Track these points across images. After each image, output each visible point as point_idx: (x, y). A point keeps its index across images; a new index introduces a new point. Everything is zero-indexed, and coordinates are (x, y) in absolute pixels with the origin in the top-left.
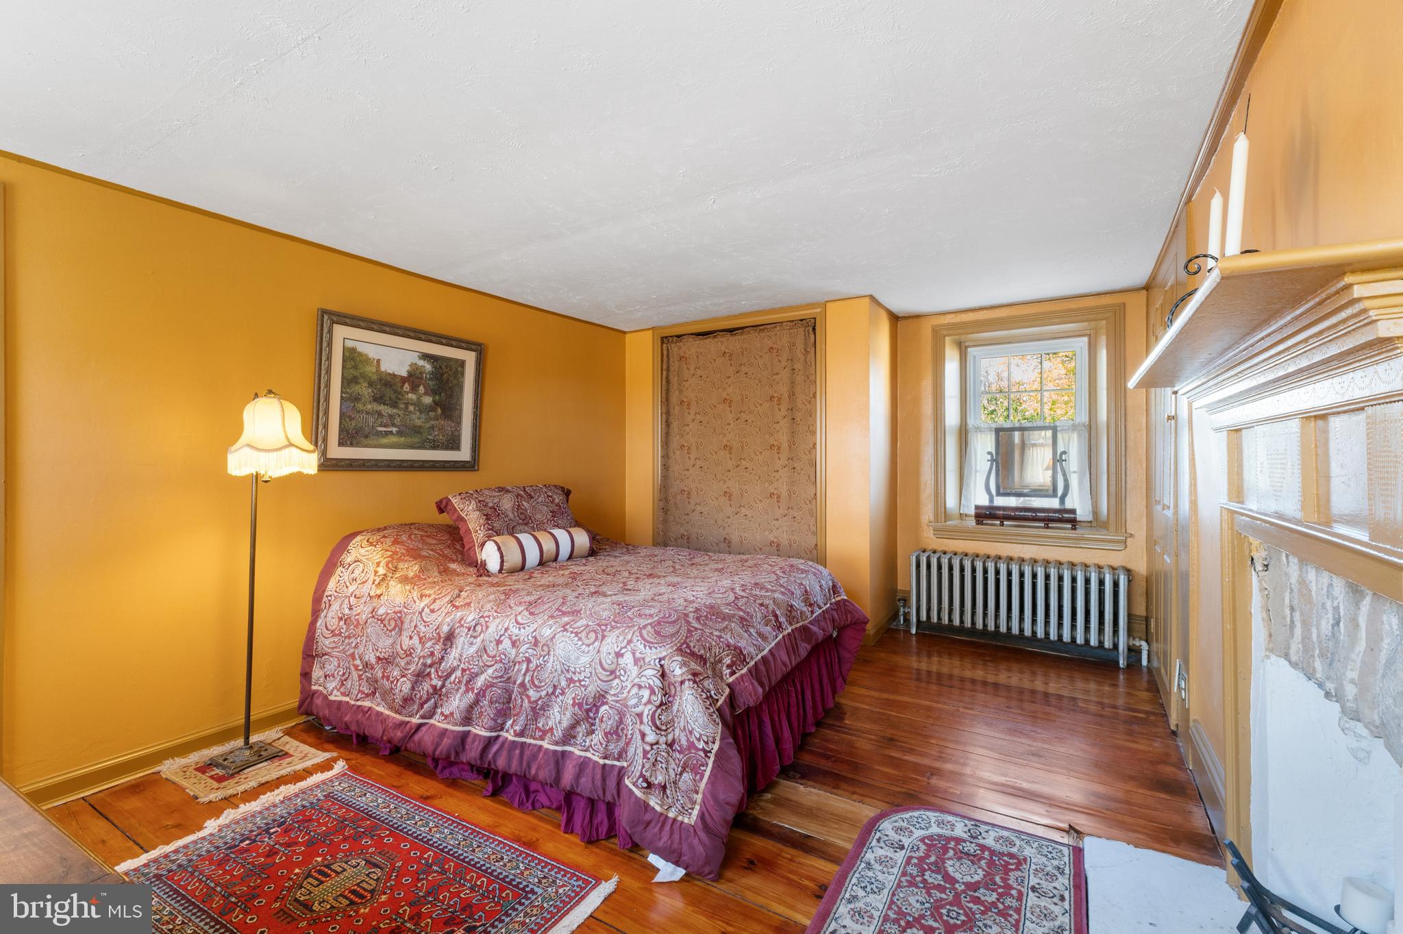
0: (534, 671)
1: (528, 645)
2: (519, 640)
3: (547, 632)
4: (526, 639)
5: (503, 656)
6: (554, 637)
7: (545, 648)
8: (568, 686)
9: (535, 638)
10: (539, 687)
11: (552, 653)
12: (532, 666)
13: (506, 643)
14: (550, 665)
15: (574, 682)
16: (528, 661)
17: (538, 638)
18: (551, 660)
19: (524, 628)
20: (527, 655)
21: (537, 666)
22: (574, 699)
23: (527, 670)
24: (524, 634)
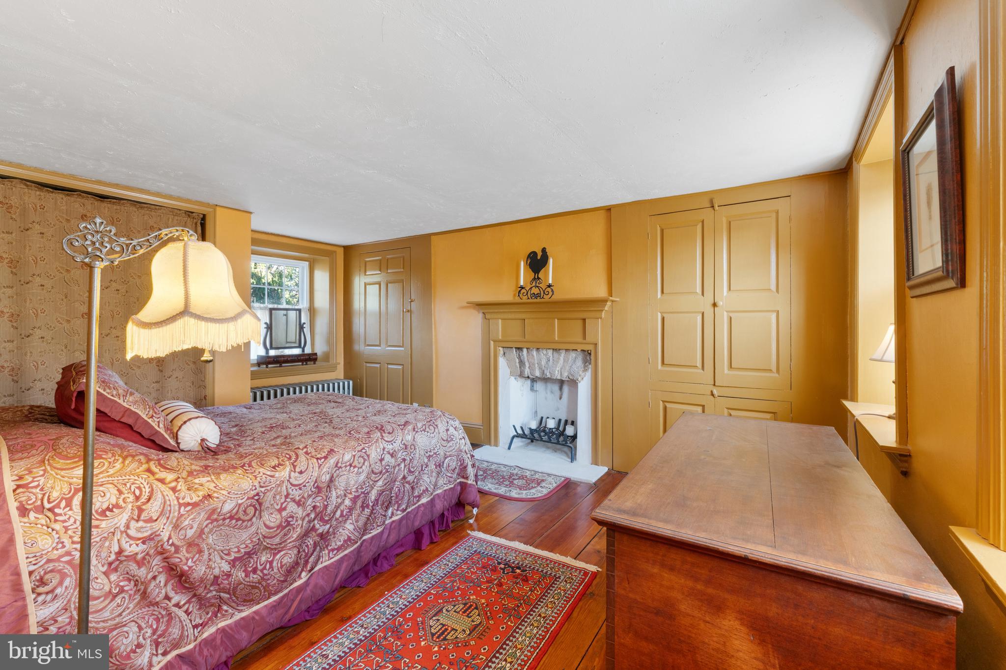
0: (409, 464)
1: (402, 451)
2: (395, 451)
3: (409, 438)
4: (399, 448)
5: (387, 467)
6: (414, 438)
7: (413, 447)
8: (429, 460)
9: (404, 444)
10: (413, 472)
11: (417, 447)
12: (407, 462)
13: (388, 458)
14: (417, 455)
15: (432, 456)
16: (404, 460)
17: (406, 443)
18: (418, 451)
19: (395, 442)
20: (403, 457)
21: (411, 460)
22: (435, 464)
23: (405, 466)
24: (397, 445)
